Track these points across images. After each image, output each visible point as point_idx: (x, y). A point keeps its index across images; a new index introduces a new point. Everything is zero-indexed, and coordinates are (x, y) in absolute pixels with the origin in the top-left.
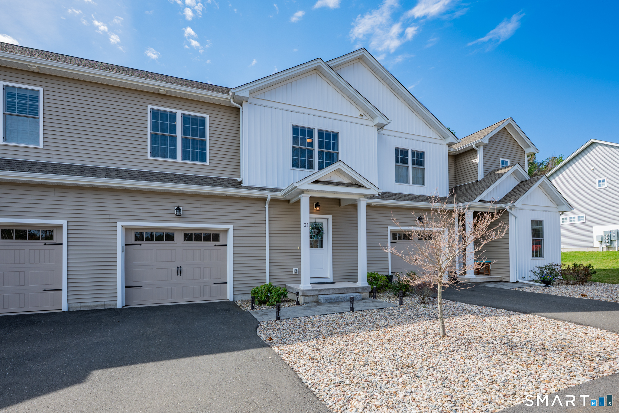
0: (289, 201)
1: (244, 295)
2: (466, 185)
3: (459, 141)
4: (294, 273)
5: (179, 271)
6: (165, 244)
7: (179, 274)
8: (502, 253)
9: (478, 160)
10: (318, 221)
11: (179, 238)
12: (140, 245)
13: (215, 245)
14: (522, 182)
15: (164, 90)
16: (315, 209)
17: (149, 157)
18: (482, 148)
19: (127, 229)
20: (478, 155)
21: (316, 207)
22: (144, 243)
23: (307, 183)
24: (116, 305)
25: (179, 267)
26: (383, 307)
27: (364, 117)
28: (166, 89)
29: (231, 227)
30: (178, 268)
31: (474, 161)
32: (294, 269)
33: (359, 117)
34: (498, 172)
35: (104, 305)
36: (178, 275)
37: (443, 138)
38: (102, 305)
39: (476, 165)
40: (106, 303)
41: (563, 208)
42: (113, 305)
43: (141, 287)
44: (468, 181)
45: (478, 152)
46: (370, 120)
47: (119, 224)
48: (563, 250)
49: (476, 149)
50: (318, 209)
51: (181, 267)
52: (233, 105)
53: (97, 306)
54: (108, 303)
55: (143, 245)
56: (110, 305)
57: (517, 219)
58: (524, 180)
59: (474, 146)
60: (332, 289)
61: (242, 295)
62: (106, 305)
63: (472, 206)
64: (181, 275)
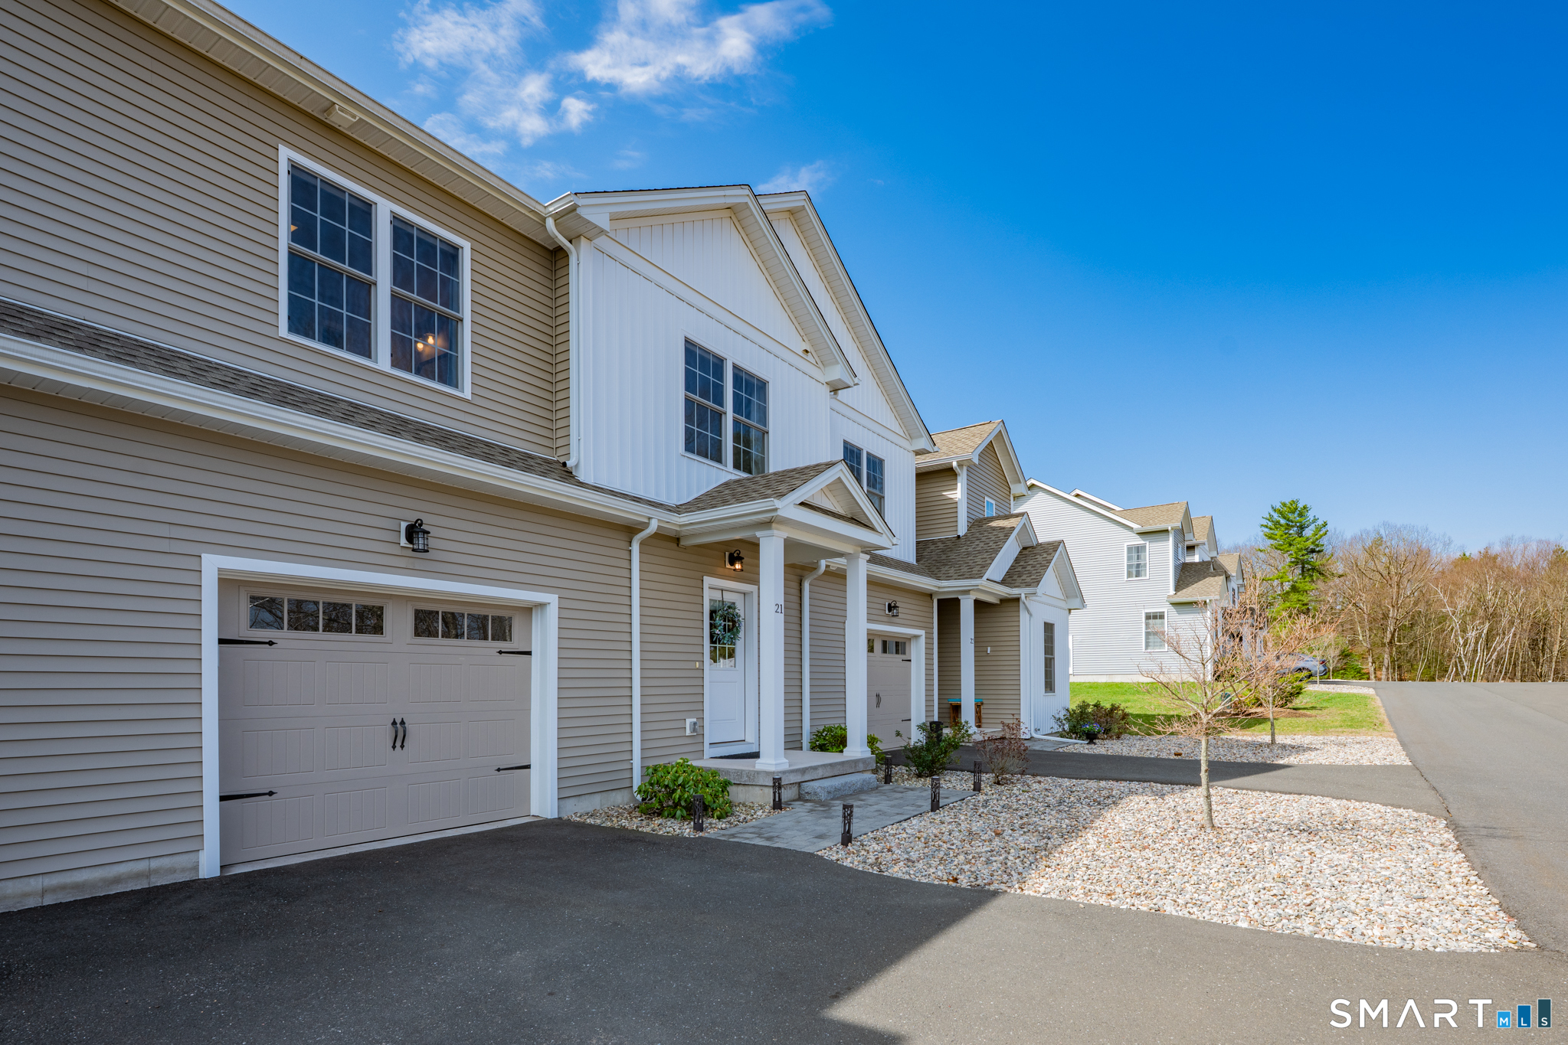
0: (677, 540)
1: (583, 797)
2: (933, 542)
3: (936, 449)
4: (688, 732)
5: (399, 734)
6: (352, 642)
7: (398, 744)
8: (1008, 683)
9: (958, 493)
10: (729, 597)
11: (399, 623)
12: (271, 643)
13: (500, 652)
14: (1025, 548)
15: (354, 116)
16: (728, 566)
17: (283, 331)
18: (965, 468)
19: (228, 583)
20: (959, 485)
21: (732, 563)
22: (286, 638)
23: (792, 505)
24: (196, 868)
25: (398, 721)
26: (963, 797)
27: (809, 357)
28: (359, 115)
29: (552, 599)
30: (394, 723)
31: (949, 494)
32: (689, 721)
33: (801, 354)
34: (994, 524)
35: (147, 874)
36: (394, 747)
37: (909, 438)
38: (138, 876)
39: (954, 504)
40: (155, 864)
41: (1076, 602)
42: (183, 870)
43: (271, 793)
44: (936, 535)
45: (959, 478)
46: (819, 368)
47: (212, 564)
48: (1072, 679)
49: (958, 470)
50: (738, 566)
51: (403, 723)
52: (550, 237)
53: (117, 880)
54: (166, 862)
55: (280, 643)
56: (172, 871)
57: (1032, 619)
58: (1029, 544)
59: (955, 464)
60: (822, 766)
61: (577, 798)
62: (156, 871)
63: (980, 587)
64: (402, 747)
